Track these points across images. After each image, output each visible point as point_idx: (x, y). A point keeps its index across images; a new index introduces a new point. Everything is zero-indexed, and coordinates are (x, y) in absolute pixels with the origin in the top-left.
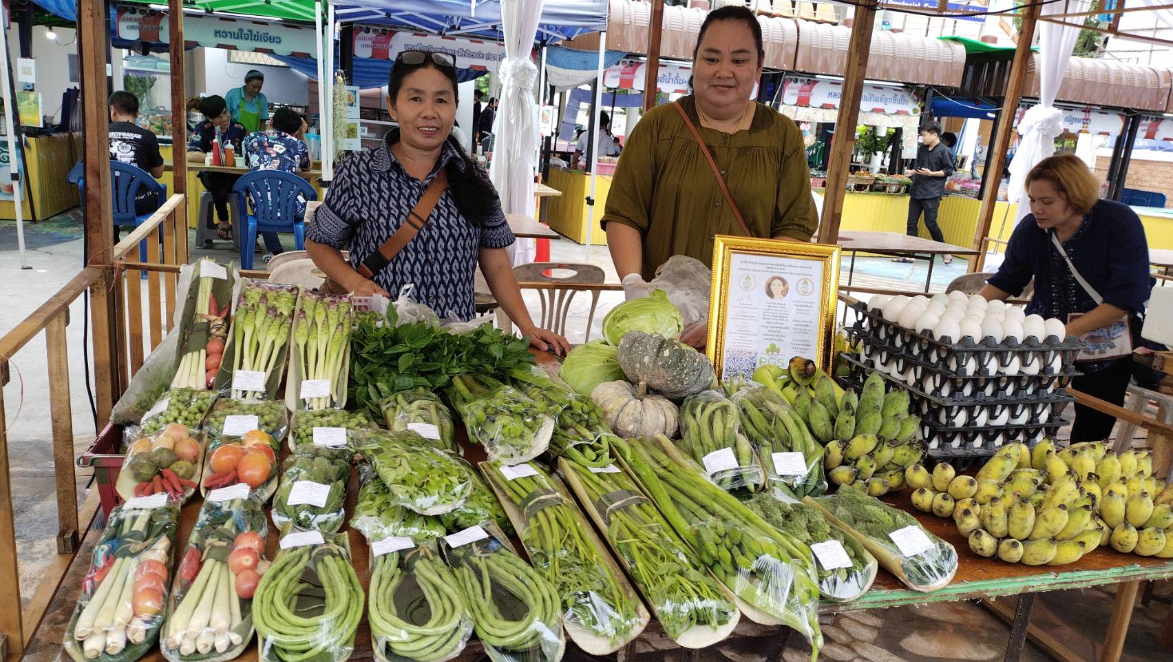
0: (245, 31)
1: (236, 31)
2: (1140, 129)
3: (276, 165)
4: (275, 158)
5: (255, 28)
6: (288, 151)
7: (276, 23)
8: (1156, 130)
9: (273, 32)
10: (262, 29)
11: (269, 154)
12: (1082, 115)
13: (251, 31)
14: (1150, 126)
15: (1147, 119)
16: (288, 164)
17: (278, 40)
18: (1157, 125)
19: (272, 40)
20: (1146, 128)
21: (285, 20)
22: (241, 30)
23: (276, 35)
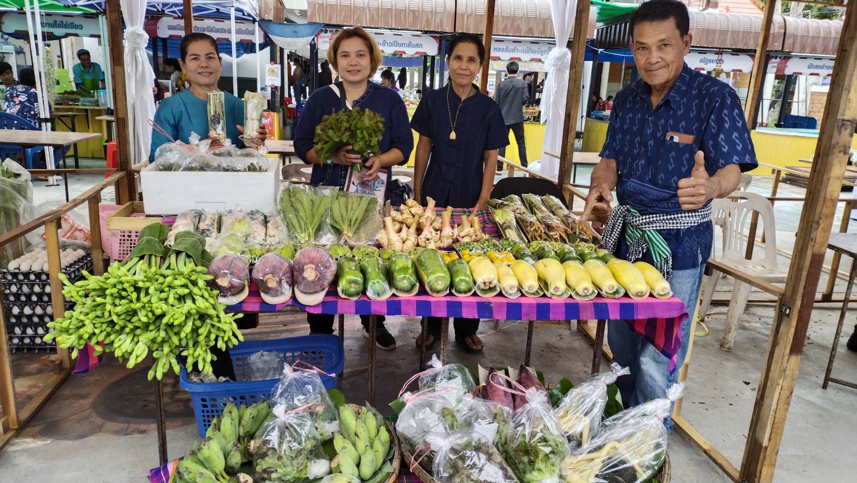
0: (58, 22)
1: (52, 22)
2: (770, 66)
3: (17, 109)
4: (18, 104)
5: (65, 20)
6: (28, 100)
7: (79, 15)
8: (785, 67)
9: (77, 22)
10: (69, 20)
11: (15, 102)
12: (715, 57)
13: (62, 22)
14: (779, 63)
15: (776, 58)
16: (27, 109)
17: (81, 27)
18: (786, 63)
19: (76, 27)
20: (776, 65)
21: (85, 14)
22: (55, 21)
23: (79, 24)
